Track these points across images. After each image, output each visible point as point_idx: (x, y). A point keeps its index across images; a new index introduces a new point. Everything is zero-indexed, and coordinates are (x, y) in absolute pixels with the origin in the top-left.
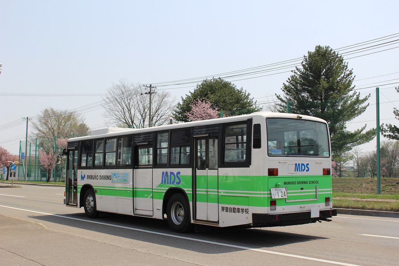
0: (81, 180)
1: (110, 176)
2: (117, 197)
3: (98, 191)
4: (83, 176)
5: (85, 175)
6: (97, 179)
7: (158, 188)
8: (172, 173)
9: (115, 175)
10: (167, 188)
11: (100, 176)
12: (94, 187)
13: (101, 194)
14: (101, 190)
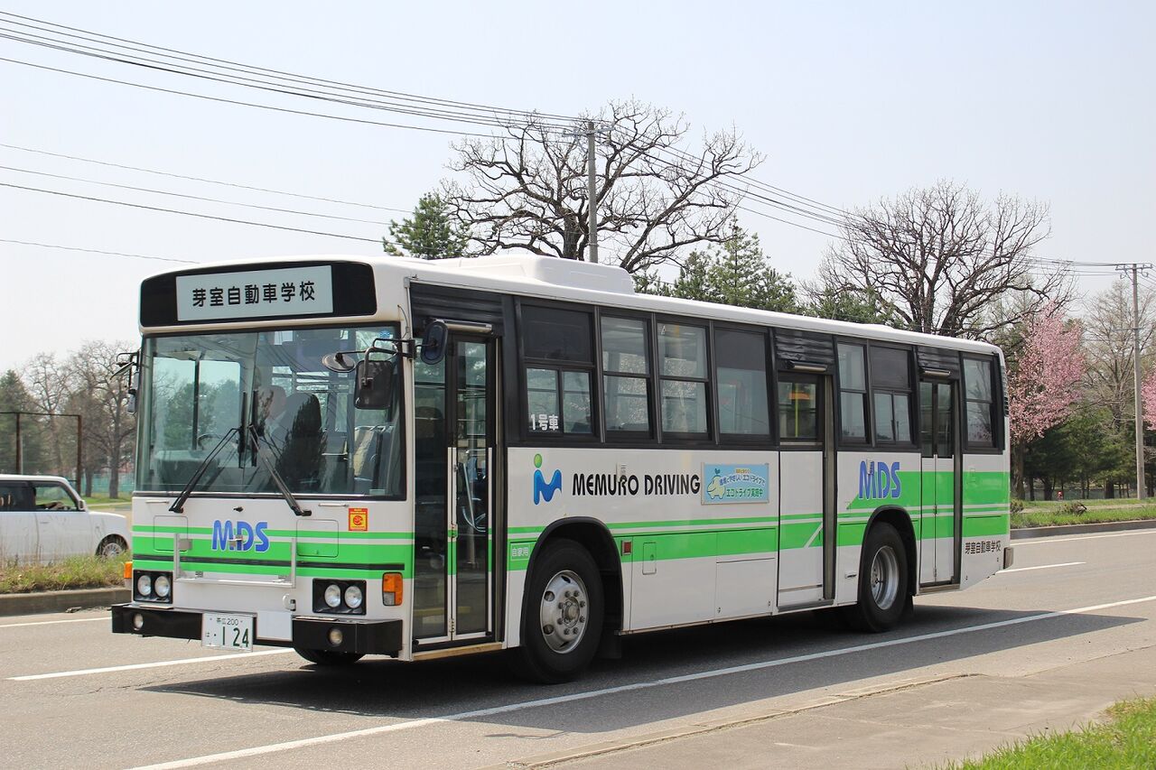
0: (537, 501)
1: (695, 477)
2: (722, 558)
3: (637, 545)
4: (548, 480)
5: (558, 476)
6: (633, 493)
7: (852, 511)
8: (882, 466)
9: (717, 472)
10: (872, 510)
11: (647, 477)
12: (613, 532)
13: (652, 558)
14: (654, 539)
